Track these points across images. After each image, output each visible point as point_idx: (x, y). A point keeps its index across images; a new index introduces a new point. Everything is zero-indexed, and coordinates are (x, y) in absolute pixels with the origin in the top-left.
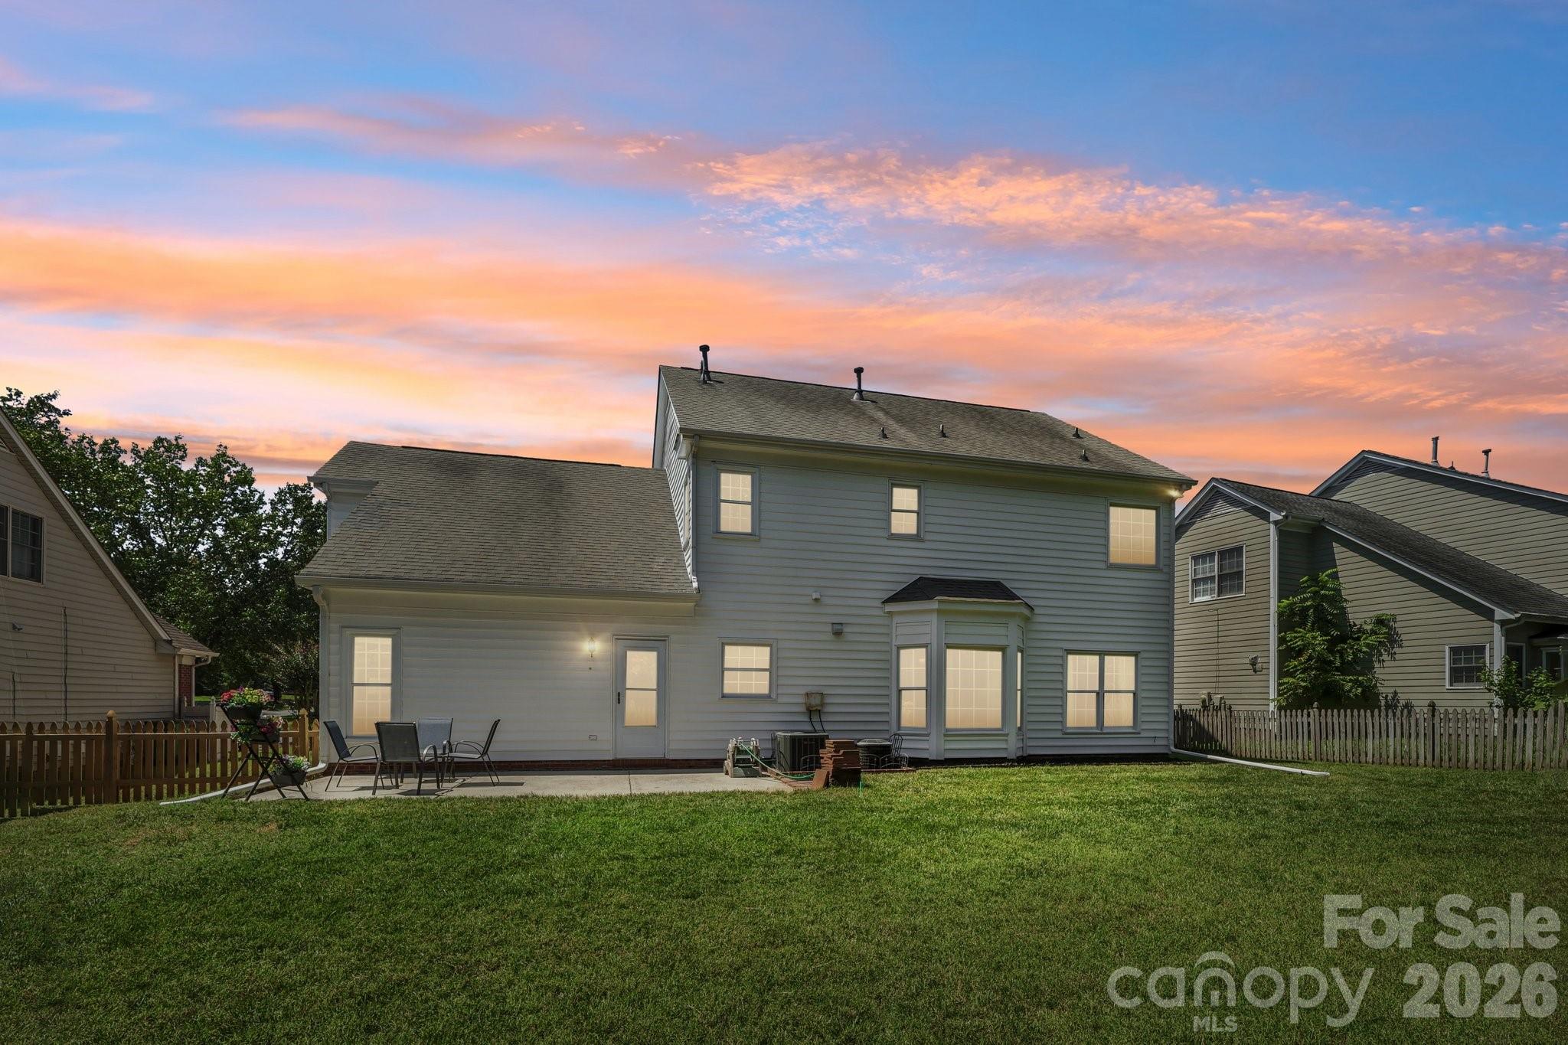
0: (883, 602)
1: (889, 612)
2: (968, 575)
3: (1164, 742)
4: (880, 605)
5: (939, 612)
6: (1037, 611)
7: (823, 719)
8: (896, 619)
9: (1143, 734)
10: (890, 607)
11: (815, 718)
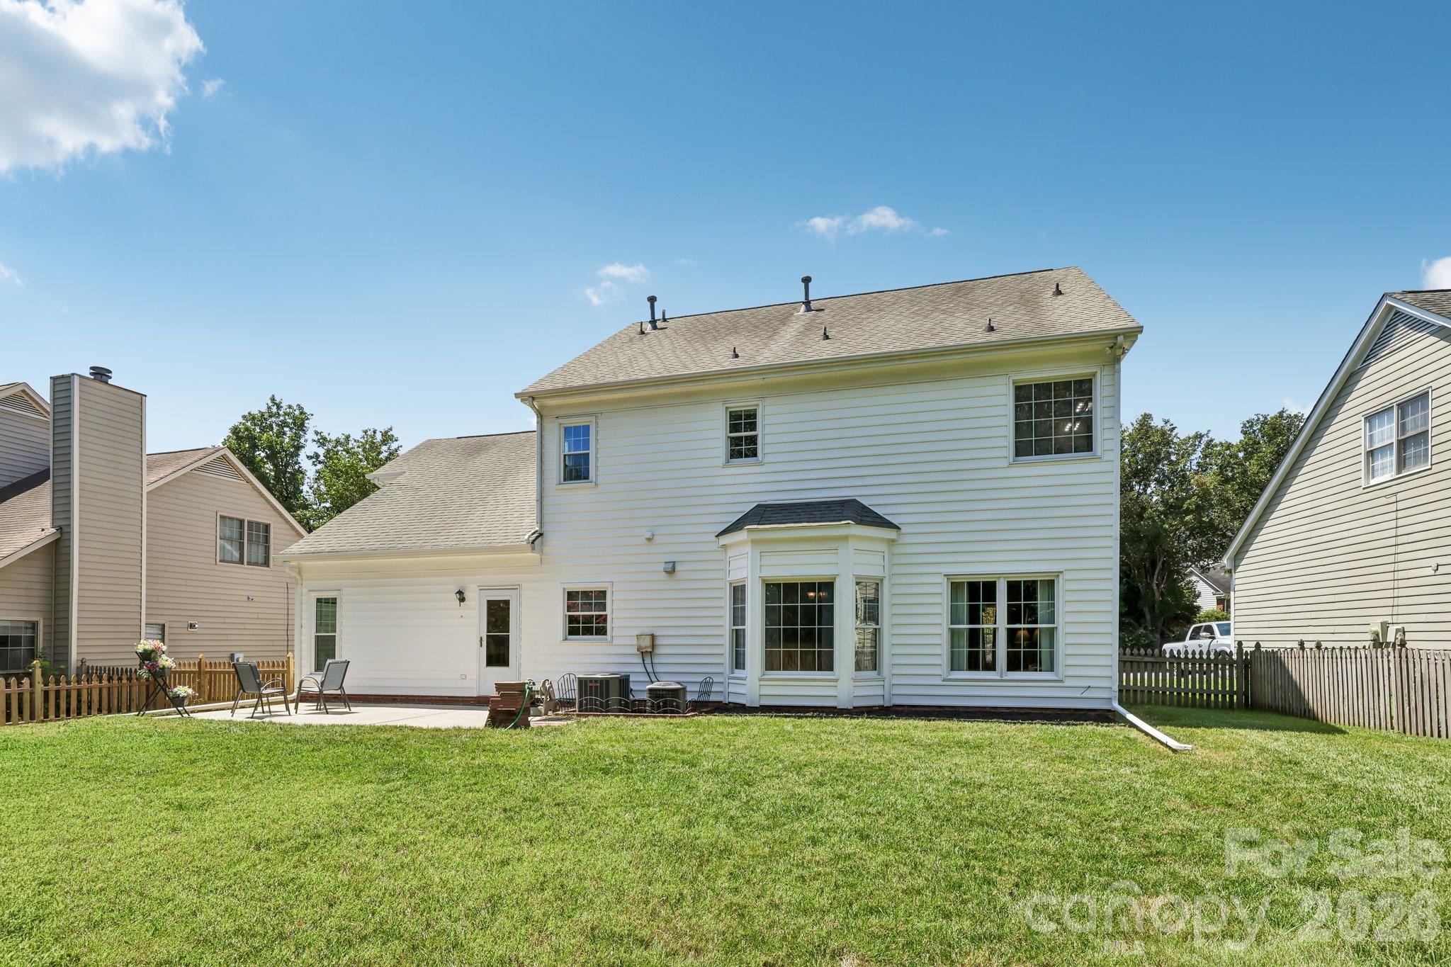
0: (717, 536)
1: (723, 546)
2: (809, 496)
3: (1105, 694)
4: (714, 539)
5: (754, 542)
6: (904, 529)
7: (654, 661)
8: (730, 553)
9: (1068, 683)
10: (725, 540)
11: (648, 660)
